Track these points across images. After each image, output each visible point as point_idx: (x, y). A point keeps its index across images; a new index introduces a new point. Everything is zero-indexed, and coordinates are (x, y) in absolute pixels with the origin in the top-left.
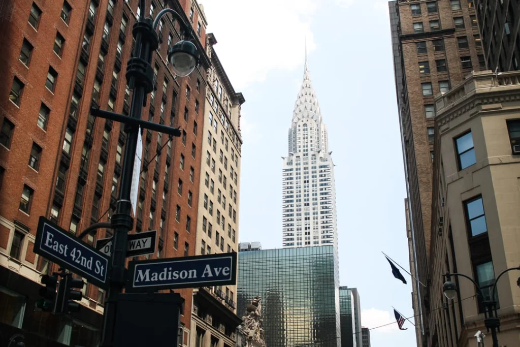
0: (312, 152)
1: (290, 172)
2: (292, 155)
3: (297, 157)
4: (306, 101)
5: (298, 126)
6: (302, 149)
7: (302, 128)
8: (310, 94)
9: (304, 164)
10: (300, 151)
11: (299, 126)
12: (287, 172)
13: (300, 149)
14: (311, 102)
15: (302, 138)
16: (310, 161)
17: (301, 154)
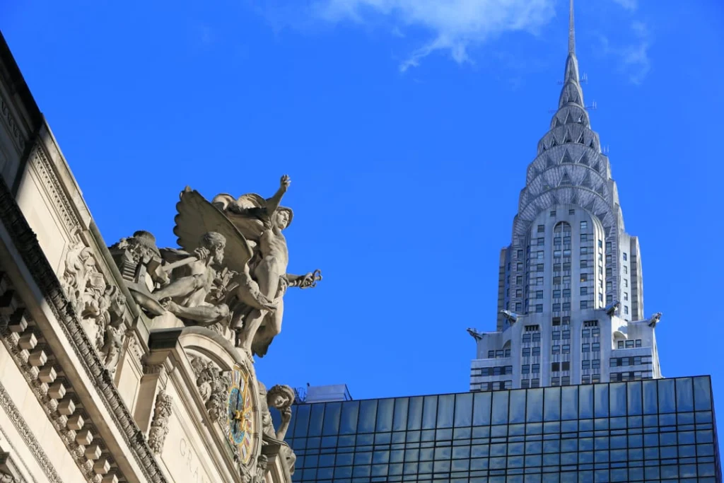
0: (584, 312)
1: (497, 378)
2: (512, 320)
3: (527, 328)
4: (568, 159)
5: (535, 230)
6: (547, 302)
7: (548, 236)
8: (582, 141)
9: (554, 352)
10: (539, 308)
11: (541, 229)
12: (490, 379)
13: (539, 301)
14: (584, 160)
15: (548, 267)
16: (577, 341)
17: (543, 321)
